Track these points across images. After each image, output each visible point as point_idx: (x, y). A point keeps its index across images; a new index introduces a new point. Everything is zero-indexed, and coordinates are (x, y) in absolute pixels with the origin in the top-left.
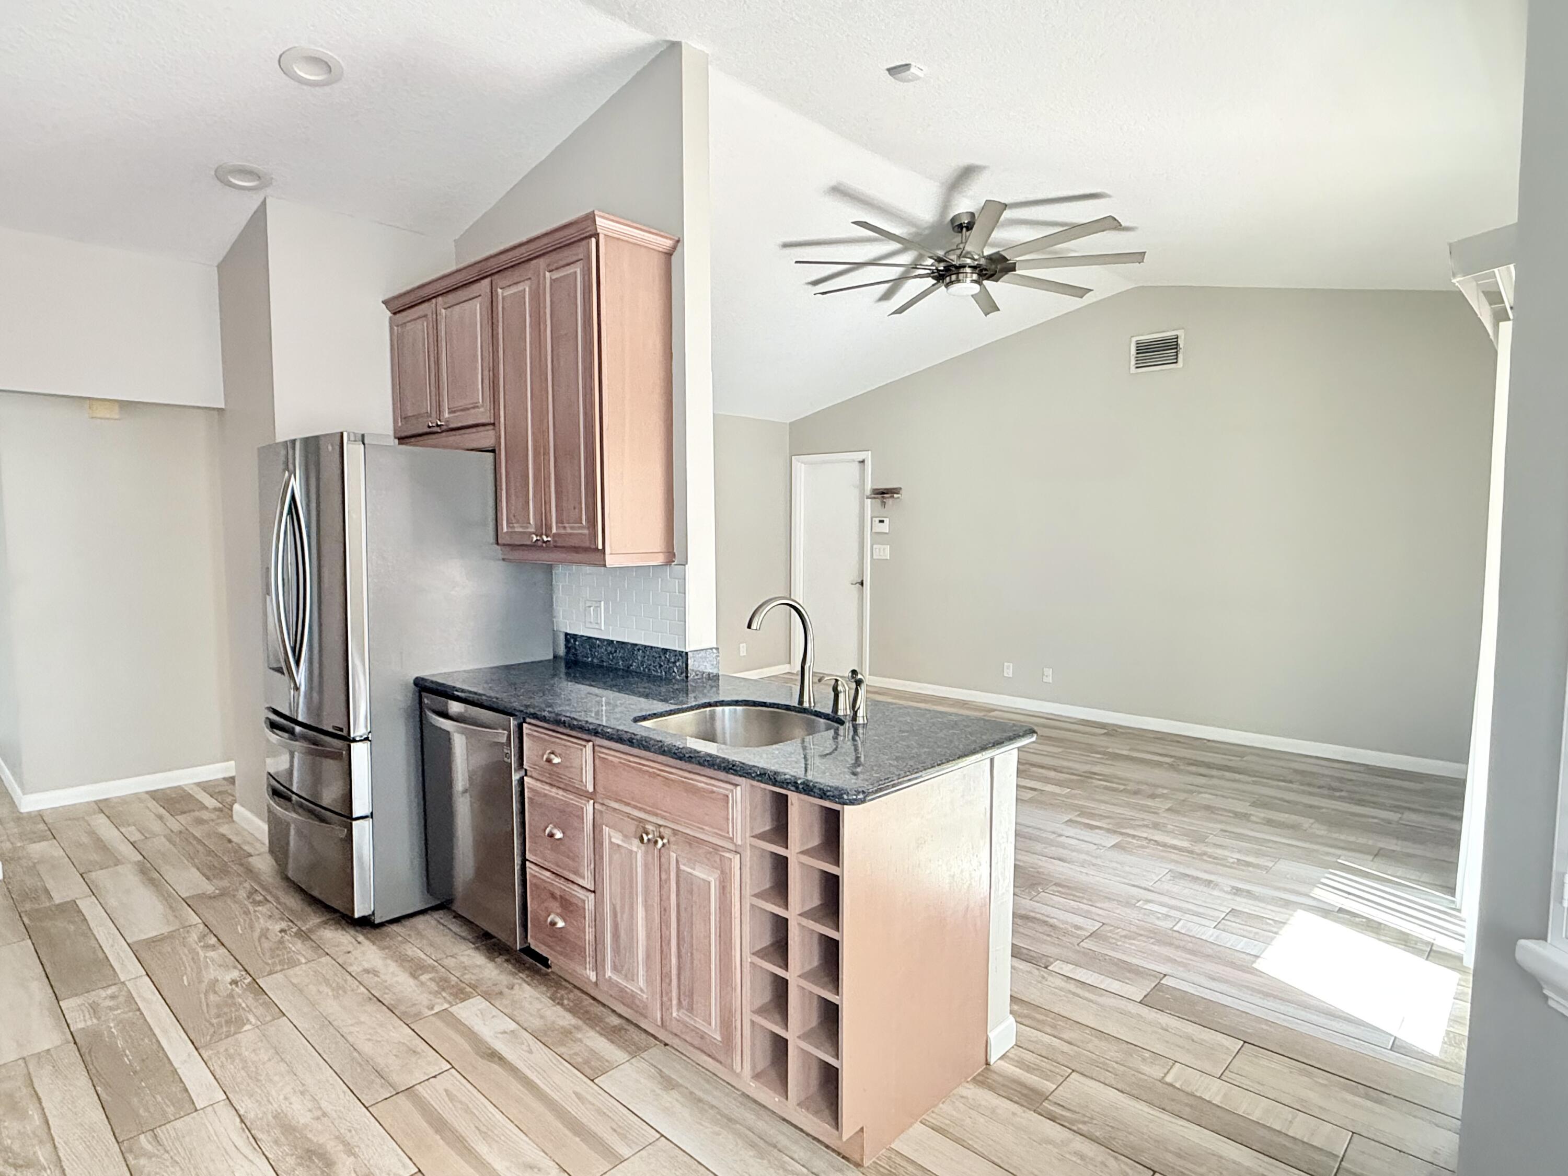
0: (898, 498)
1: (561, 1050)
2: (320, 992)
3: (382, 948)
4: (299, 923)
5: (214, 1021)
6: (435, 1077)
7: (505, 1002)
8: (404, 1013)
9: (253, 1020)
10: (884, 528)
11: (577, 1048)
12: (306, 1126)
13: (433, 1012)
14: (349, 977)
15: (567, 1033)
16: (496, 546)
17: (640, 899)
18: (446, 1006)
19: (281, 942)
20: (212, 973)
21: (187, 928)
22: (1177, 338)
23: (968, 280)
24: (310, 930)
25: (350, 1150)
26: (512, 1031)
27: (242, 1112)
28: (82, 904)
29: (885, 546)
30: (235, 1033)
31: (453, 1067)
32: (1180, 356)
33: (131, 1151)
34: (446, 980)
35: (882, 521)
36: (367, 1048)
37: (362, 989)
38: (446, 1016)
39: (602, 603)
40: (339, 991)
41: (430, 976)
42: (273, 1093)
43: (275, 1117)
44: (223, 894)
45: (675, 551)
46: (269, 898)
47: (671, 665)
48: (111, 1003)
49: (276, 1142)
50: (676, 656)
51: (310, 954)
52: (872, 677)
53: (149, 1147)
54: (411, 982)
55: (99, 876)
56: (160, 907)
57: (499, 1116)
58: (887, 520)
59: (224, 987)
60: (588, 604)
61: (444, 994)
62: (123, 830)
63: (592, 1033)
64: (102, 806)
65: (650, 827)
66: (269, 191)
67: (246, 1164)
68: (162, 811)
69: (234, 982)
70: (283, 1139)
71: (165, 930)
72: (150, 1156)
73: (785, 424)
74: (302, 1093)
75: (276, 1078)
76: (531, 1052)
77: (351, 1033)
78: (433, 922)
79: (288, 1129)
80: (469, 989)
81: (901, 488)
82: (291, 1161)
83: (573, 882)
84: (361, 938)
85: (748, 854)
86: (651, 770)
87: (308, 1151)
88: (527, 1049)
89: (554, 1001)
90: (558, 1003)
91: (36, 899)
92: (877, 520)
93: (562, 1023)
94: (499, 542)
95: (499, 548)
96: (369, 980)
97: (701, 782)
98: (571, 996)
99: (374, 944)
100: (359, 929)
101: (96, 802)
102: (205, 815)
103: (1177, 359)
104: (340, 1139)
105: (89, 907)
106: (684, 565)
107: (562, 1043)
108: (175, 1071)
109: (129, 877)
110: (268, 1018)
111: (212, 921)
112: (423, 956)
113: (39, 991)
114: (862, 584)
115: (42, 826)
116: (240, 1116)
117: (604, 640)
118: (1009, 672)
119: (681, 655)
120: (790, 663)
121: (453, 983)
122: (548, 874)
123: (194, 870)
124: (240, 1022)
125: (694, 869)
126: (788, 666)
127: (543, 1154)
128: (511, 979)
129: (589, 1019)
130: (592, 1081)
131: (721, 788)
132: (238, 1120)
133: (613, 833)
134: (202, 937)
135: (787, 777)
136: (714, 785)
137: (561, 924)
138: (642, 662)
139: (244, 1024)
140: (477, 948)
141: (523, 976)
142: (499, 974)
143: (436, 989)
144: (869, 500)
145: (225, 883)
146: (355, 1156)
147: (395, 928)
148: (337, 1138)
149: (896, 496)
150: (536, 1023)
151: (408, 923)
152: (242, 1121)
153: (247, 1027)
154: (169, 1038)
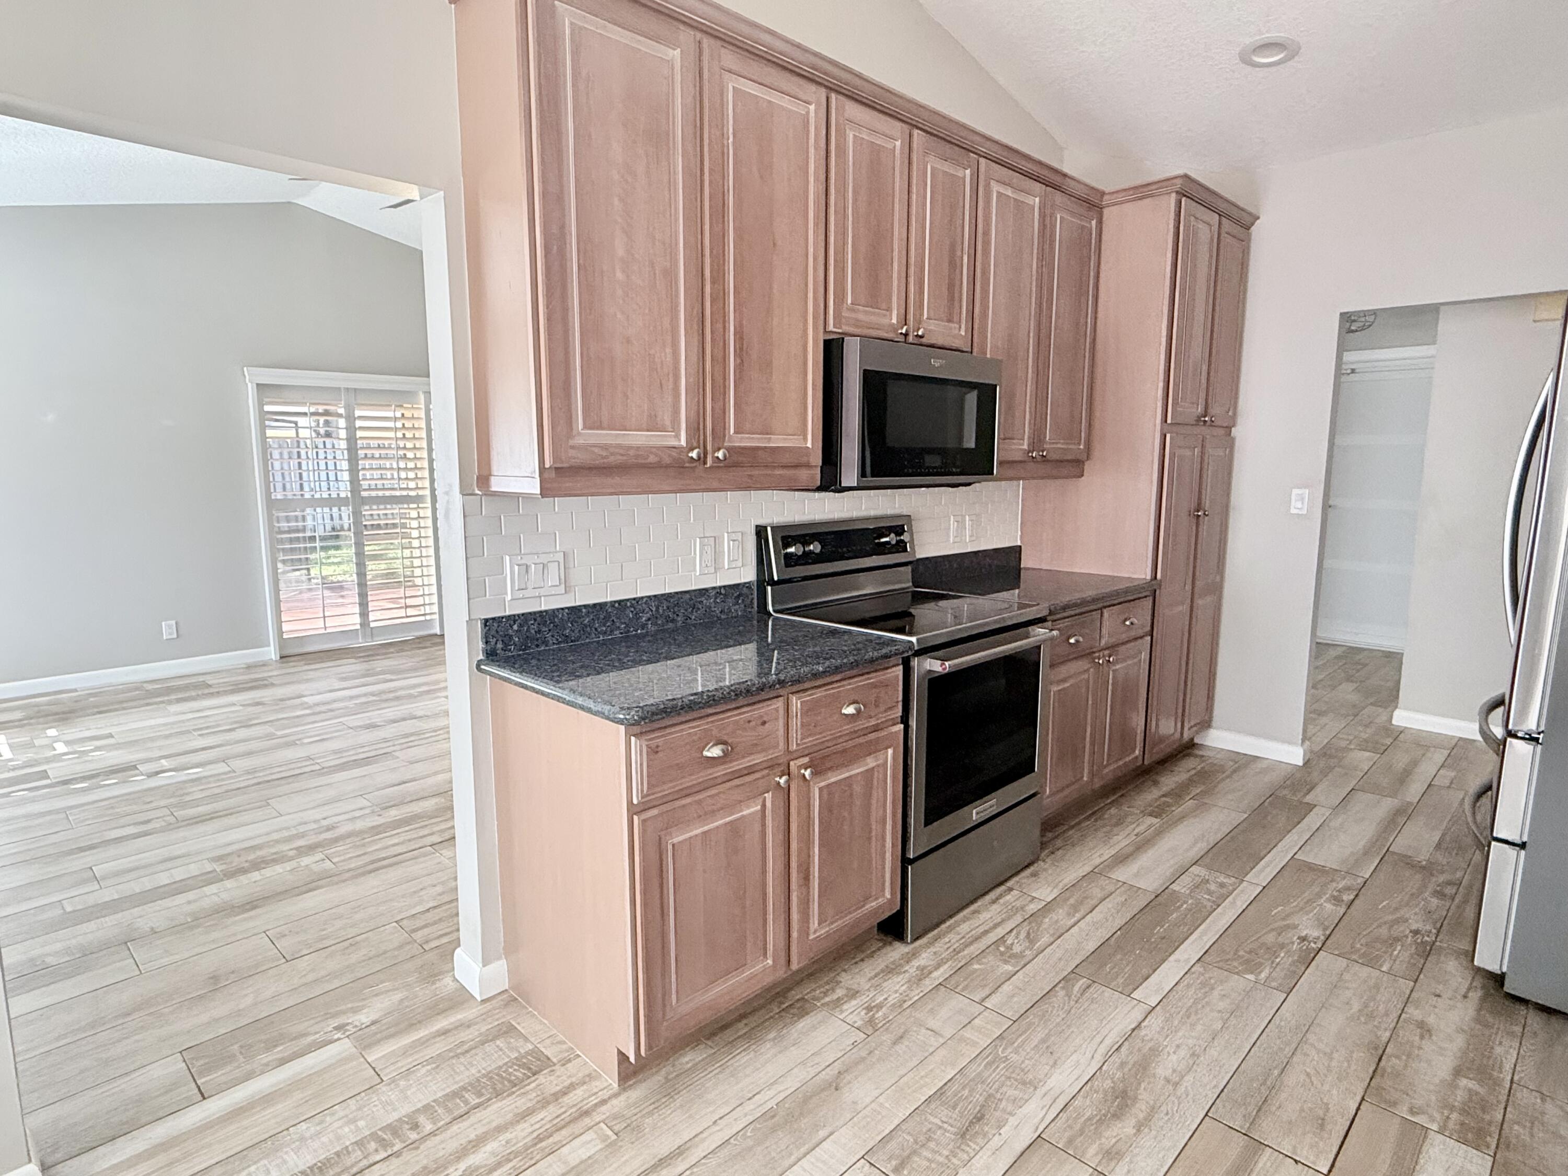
2: (1348, 1002)
3: (1478, 1019)
4: (1442, 938)
5: (1242, 953)
6: (1296, 1161)
8: (1382, 1088)
9: (1264, 974)
12: (1155, 1076)
13: (1409, 1117)
14: (1394, 1015)
18: (1434, 1125)
19: (1397, 939)
20: (1303, 920)
21: (1351, 873)
25: (1143, 1125)
27: (1145, 1024)
28: (1317, 810)
30: (1237, 973)
33: (1068, 981)
34: (1486, 1108)
36: (1296, 1076)
37: (1387, 1035)
38: (1415, 1133)
40: (1367, 1015)
41: (1478, 1088)
42: (1180, 1034)
43: (1152, 1049)
44: (1424, 866)
46: (1457, 899)
48: (1214, 888)
49: (1123, 1064)
51: (1403, 968)
53: (1077, 987)
54: (1446, 1073)
55: (1364, 799)
56: (1362, 844)
59: (1290, 936)
61: (1456, 1115)
62: (1441, 771)
64: (1457, 746)
67: (1089, 1055)
69: (1305, 938)
70: (1129, 1067)
71: (1333, 865)
72: (1069, 994)
74: (1194, 1053)
75: (1200, 1027)
77: (1306, 1054)
79: (1143, 1066)
80: (1492, 1138)
82: (1108, 1084)
84: (1476, 995)
87: (1125, 1092)
91: (1297, 791)
96: (1409, 1034)
99: (1478, 1010)
104: (1154, 1109)
105: (1313, 820)
108: (1165, 962)
109: (1383, 808)
110: (1275, 984)
111: (1374, 884)
112: (1509, 1066)
115: (1389, 740)
116: (1139, 1025)
121: (1487, 1116)
124: (1254, 968)
132: (1133, 1026)
134: (1345, 890)
139: (1252, 972)
143: (1458, 1103)
145: (1444, 860)
146: (1138, 1132)
147: (1535, 1020)
148: (1154, 1107)
152: (1133, 1030)
153: (1251, 977)
154: (1200, 937)
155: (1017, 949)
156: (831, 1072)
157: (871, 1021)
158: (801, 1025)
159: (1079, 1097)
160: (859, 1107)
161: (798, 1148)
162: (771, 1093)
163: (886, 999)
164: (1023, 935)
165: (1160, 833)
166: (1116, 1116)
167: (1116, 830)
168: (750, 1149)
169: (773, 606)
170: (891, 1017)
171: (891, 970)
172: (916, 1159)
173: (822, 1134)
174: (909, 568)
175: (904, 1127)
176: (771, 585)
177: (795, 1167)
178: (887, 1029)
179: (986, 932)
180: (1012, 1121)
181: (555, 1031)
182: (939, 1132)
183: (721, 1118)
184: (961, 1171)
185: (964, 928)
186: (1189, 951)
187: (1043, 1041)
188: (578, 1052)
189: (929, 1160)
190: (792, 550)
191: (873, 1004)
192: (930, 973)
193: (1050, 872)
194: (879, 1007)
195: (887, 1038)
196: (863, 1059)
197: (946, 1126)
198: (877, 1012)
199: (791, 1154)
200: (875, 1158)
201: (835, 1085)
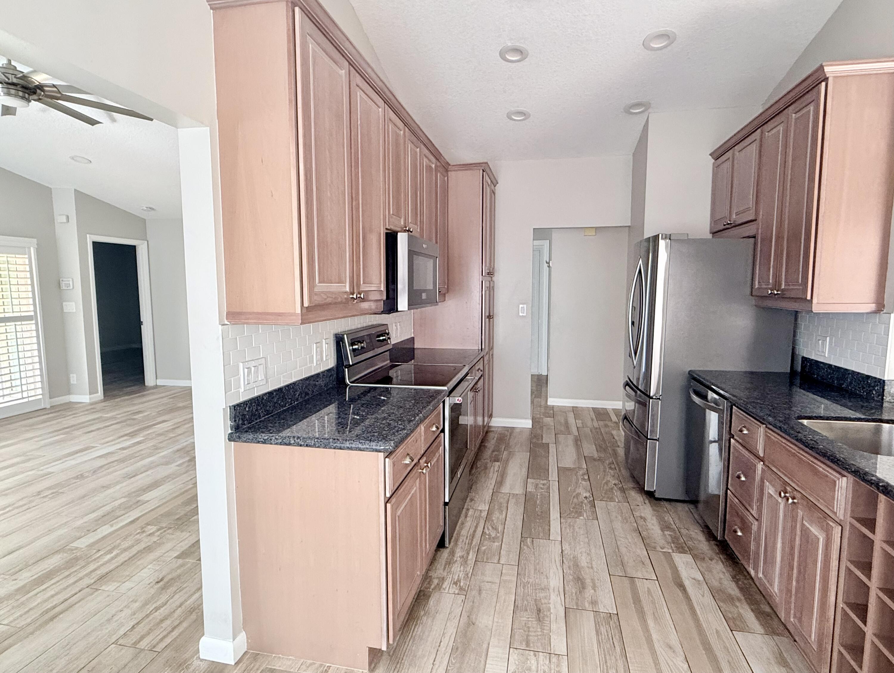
1: (721, 604)
2: (616, 517)
3: (654, 510)
4: (623, 484)
5: (571, 509)
6: (647, 579)
7: (704, 565)
8: (648, 544)
9: (585, 516)
11: (733, 609)
12: (583, 567)
13: (662, 550)
14: (632, 517)
15: (731, 599)
16: (751, 297)
17: (780, 534)
18: (670, 551)
19: (612, 489)
20: (580, 490)
21: (580, 468)
24: (626, 489)
25: (594, 587)
26: (699, 581)
27: (563, 549)
28: (550, 446)
30: (576, 518)
31: (657, 580)
33: (523, 542)
34: (678, 539)
36: (623, 550)
37: (635, 524)
38: (668, 556)
39: (828, 338)
40: (625, 520)
41: (671, 533)
42: (578, 548)
43: (574, 558)
44: (600, 460)
45: (885, 303)
46: (617, 469)
47: (871, 388)
48: (542, 486)
49: (569, 567)
50: (875, 382)
51: (620, 498)
53: (529, 543)
54: (660, 532)
55: (561, 437)
56: (575, 456)
57: (668, 615)
59: (581, 498)
60: (818, 338)
61: (672, 545)
62: (577, 421)
63: (746, 607)
64: (575, 410)
65: (789, 489)
66: (650, 110)
67: (555, 569)
68: (594, 417)
69: (586, 497)
70: (572, 568)
71: (572, 466)
72: (528, 547)
74: (588, 554)
75: (582, 543)
76: (703, 596)
77: (620, 540)
78: (687, 509)
79: (576, 565)
80: (686, 549)
82: (571, 577)
83: (747, 509)
84: (647, 501)
85: (847, 528)
86: (793, 451)
87: (578, 578)
88: (702, 594)
89: (733, 578)
90: (735, 581)
91: (538, 439)
93: (733, 593)
94: (753, 294)
95: (753, 298)
96: (641, 522)
97: (821, 467)
98: (745, 582)
99: (652, 506)
100: (648, 497)
101: (573, 407)
102: (610, 424)
104: (593, 580)
105: (552, 449)
106: (890, 314)
107: (724, 601)
108: (549, 521)
109: (570, 440)
110: (591, 518)
111: (590, 470)
112: (672, 523)
113: (524, 471)
115: (552, 412)
116: (562, 550)
117: (827, 364)
119: (879, 382)
121: (680, 542)
122: (737, 500)
123: (594, 446)
124: (580, 514)
125: (811, 526)
127: (680, 646)
128: (714, 555)
129: (749, 599)
130: (731, 631)
131: (833, 474)
132: (561, 551)
133: (770, 487)
134: (583, 475)
135: (874, 478)
136: (828, 472)
137: (740, 534)
138: (851, 383)
139: (581, 516)
140: (703, 531)
141: (721, 556)
142: (708, 550)
143: (670, 541)
145: (603, 455)
146: (595, 591)
147: (666, 504)
148: (592, 579)
150: (716, 584)
151: (673, 504)
152: (562, 552)
153: (581, 518)
154: (554, 508)
155: (493, 535)
156: (464, 619)
157: (461, 589)
158: (432, 602)
159: (566, 586)
160: (490, 627)
161: (481, 657)
162: (447, 638)
163: (459, 576)
164: (490, 528)
165: (505, 468)
166: (584, 588)
167: (487, 471)
168: (460, 668)
169: (349, 379)
170: (468, 583)
171: (449, 563)
172: (531, 638)
173: (485, 646)
174: (388, 352)
175: (515, 627)
176: (347, 368)
177: (487, 666)
178: (471, 589)
179: (475, 531)
180: (552, 606)
181: (302, 660)
182: (530, 623)
183: (434, 661)
184: (551, 634)
185: (464, 532)
186: (555, 514)
187: (535, 570)
188: (328, 665)
189: (535, 636)
190: (356, 347)
191: (455, 580)
192: (467, 557)
193: (477, 497)
194: (459, 581)
195: (475, 593)
196: (472, 608)
197: (530, 619)
198: (460, 583)
199: (480, 661)
200: (515, 645)
201: (471, 623)
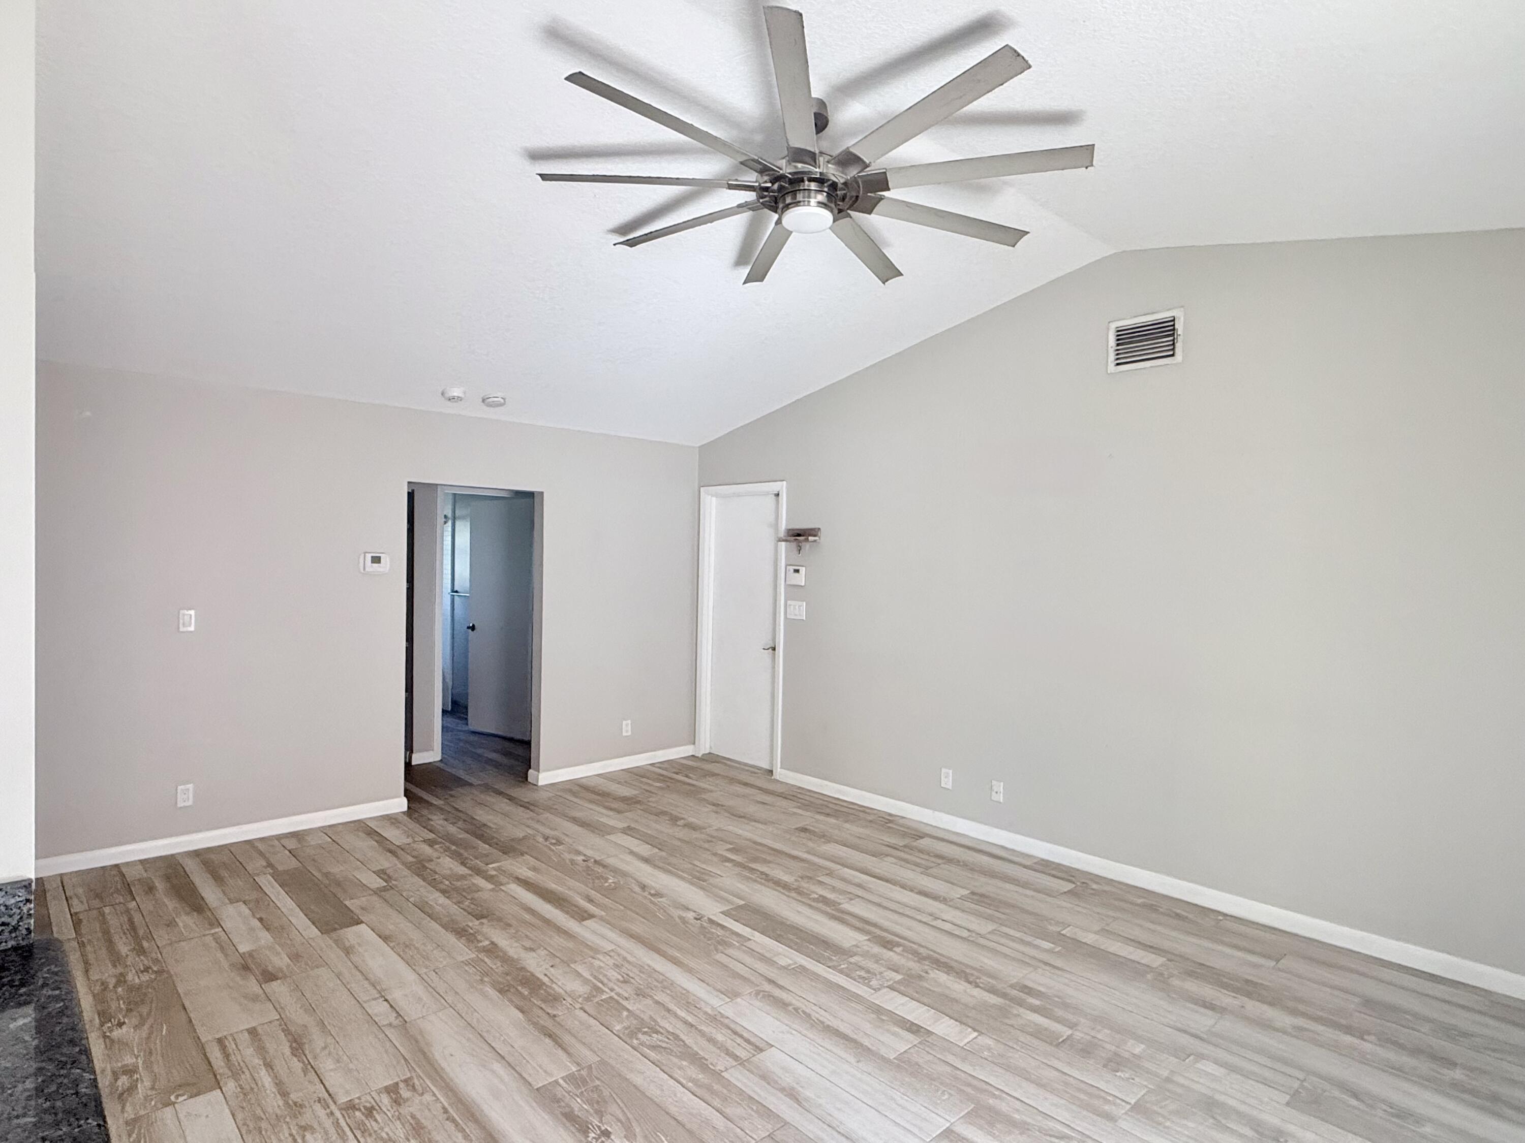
0: (815, 541)
10: (800, 579)
22: (1174, 320)
23: (813, 201)
29: (800, 603)
32: (1179, 346)
35: (797, 571)
52: (784, 771)
58: (803, 570)
73: (694, 447)
81: (819, 529)
92: (792, 568)
103: (1173, 349)
114: (774, 649)
118: (947, 782)
120: (694, 743)
126: (692, 747)
144: (783, 543)
149: (811, 538)
